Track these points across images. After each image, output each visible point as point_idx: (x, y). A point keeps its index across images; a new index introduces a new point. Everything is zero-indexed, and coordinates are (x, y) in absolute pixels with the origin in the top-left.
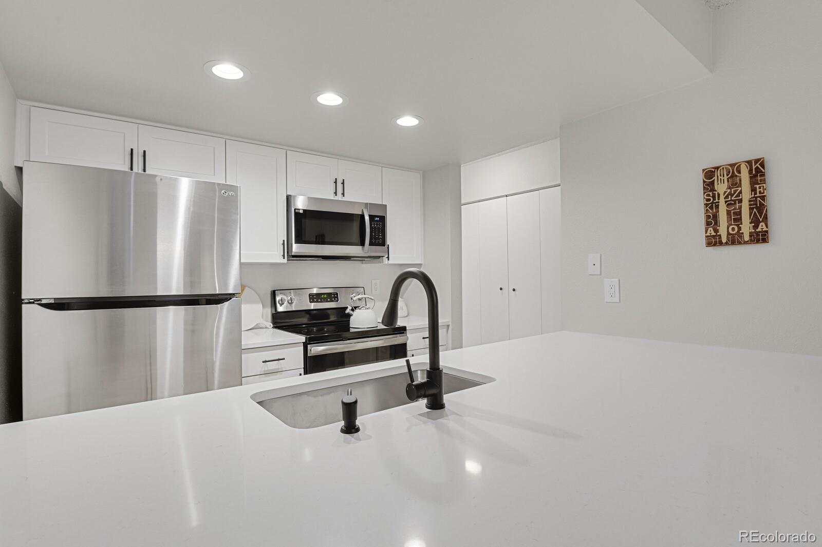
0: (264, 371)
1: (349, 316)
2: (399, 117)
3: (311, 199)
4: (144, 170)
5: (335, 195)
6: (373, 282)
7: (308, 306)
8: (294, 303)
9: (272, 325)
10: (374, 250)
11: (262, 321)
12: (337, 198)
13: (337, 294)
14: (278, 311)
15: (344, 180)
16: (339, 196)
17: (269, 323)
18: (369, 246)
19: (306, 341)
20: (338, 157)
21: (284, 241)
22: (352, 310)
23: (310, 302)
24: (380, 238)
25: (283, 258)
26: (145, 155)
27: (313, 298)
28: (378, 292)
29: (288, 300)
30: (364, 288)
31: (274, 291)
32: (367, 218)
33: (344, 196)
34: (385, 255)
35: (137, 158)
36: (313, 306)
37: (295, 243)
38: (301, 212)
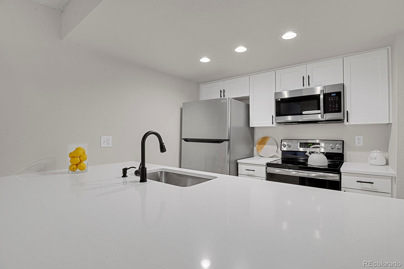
0: (248, 174)
1: (308, 156)
3: (290, 92)
4: (224, 96)
5: (303, 86)
6: (356, 137)
7: (298, 149)
8: (291, 147)
9: (281, 157)
10: (329, 116)
11: (276, 154)
12: (305, 87)
13: (319, 144)
14: (282, 150)
15: (309, 76)
16: (306, 86)
17: (280, 156)
18: (324, 113)
19: (267, 165)
20: (306, 63)
21: (273, 116)
22: (310, 153)
23: (300, 147)
24: (337, 107)
25: (273, 124)
26: (224, 91)
27: (302, 145)
28: (361, 144)
29: (287, 145)
30: (343, 141)
31: (282, 140)
32: (322, 97)
33: (310, 85)
34: (343, 119)
35: (223, 92)
36: (301, 149)
37: (276, 116)
38: (279, 100)
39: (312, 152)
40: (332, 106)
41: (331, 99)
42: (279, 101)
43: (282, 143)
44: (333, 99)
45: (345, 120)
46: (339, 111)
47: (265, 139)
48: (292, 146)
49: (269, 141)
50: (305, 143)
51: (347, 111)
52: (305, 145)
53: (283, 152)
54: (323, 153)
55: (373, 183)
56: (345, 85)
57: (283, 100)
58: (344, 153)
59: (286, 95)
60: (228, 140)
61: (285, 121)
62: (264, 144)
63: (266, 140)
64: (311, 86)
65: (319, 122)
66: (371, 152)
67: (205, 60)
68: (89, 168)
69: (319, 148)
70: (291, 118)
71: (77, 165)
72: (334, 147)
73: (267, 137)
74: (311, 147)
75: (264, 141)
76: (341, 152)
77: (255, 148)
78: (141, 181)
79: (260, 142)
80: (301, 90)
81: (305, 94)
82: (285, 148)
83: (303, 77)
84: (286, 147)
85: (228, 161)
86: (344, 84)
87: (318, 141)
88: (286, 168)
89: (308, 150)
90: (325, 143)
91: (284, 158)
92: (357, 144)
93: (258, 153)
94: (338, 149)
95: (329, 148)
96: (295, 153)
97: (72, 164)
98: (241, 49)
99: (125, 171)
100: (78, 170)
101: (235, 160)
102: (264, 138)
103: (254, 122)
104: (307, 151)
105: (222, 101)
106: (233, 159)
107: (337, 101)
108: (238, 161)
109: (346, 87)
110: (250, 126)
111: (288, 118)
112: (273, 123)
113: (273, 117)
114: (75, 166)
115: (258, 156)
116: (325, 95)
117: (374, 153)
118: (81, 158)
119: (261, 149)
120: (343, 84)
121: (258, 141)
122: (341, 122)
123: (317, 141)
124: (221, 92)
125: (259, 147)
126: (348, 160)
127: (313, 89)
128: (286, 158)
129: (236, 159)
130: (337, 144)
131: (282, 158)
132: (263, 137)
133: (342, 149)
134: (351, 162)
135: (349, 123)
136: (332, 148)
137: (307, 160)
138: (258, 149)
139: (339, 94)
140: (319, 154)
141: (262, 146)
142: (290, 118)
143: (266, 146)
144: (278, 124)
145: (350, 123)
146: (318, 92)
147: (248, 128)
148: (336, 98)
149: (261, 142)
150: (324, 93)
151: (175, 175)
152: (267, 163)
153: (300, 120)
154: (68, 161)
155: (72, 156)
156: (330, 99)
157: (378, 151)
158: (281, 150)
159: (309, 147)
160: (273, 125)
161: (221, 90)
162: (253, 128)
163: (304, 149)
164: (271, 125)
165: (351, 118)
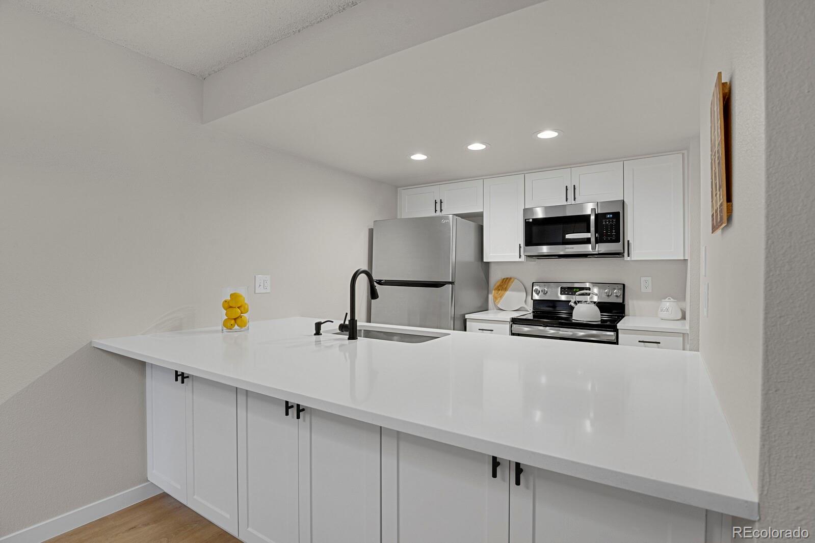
1: (572, 308)
2: (540, 132)
3: (547, 209)
4: (441, 210)
5: (567, 201)
6: (643, 279)
7: (558, 297)
8: (547, 294)
9: (532, 310)
10: (603, 248)
11: (525, 306)
12: (569, 203)
13: (589, 289)
14: (534, 298)
15: (574, 186)
16: (571, 201)
17: (530, 308)
18: (596, 244)
19: (512, 321)
20: (571, 166)
21: (520, 245)
22: (575, 303)
23: (561, 294)
24: (614, 235)
25: (520, 258)
26: (441, 202)
27: (564, 291)
28: (649, 290)
29: (542, 291)
30: (624, 285)
31: (533, 283)
32: (593, 218)
33: (576, 200)
34: (622, 252)
35: (439, 204)
36: (563, 298)
37: (526, 246)
38: (531, 220)
39: (579, 302)
40: (607, 232)
41: (606, 222)
42: (529, 222)
43: (534, 288)
44: (609, 222)
45: (626, 254)
46: (617, 240)
47: (506, 281)
48: (549, 292)
49: (513, 285)
50: (569, 288)
51: (628, 241)
52: (569, 290)
53: (536, 302)
54: (595, 303)
55: (659, 343)
56: (626, 203)
57: (537, 221)
58: (626, 303)
59: (540, 214)
60: (452, 283)
61: (539, 253)
62: (506, 289)
63: (508, 282)
64: (578, 201)
65: (589, 256)
66: (663, 300)
67: (419, 157)
68: (251, 325)
69: (589, 294)
70: (548, 249)
71: (235, 319)
72: (610, 294)
73: (511, 278)
74: (577, 293)
75: (504, 284)
76: (621, 301)
77: (491, 297)
78: (349, 339)
79: (498, 287)
80: (563, 207)
81: (569, 213)
82: (538, 295)
83: (567, 187)
84: (540, 294)
85: (451, 317)
87: (588, 285)
88: (541, 326)
89: (573, 298)
90: (599, 288)
91: (537, 312)
92: (643, 290)
93: (495, 304)
94: (617, 296)
95: (604, 295)
96: (554, 303)
97: (228, 319)
98: (477, 147)
99: (318, 326)
100: (236, 327)
101: (461, 315)
102: (504, 281)
103: (491, 254)
104: (571, 300)
105: (443, 221)
106: (459, 312)
107: (614, 226)
108: (467, 316)
109: (627, 205)
110: (484, 261)
111: (542, 249)
112: (520, 256)
113: (520, 247)
114: (233, 322)
115: (495, 309)
116: (597, 216)
117: (665, 303)
118: (242, 309)
119: (501, 297)
120: (623, 200)
121: (495, 285)
122: (621, 256)
123: (586, 285)
124: (436, 203)
125: (497, 293)
126: (630, 314)
127: (581, 206)
128: (540, 312)
129: (463, 313)
130: (615, 289)
131: (533, 312)
132: (504, 279)
133: (622, 296)
134: (635, 316)
135: (631, 258)
136: (608, 296)
137: (571, 314)
138: (495, 298)
139: (616, 215)
140: (589, 303)
141: (503, 292)
142: (545, 249)
143: (508, 293)
144: (528, 258)
145: (633, 259)
146: (588, 212)
147: (480, 263)
148: (612, 221)
149: (500, 285)
150: (597, 213)
151: (382, 334)
152: (512, 318)
153: (562, 253)
154: (223, 314)
155: (228, 306)
156: (604, 223)
157: (672, 299)
158: (532, 299)
159: (574, 294)
160: (520, 260)
161: (436, 201)
162: (488, 264)
163: (567, 297)
164: (518, 259)
165: (634, 251)
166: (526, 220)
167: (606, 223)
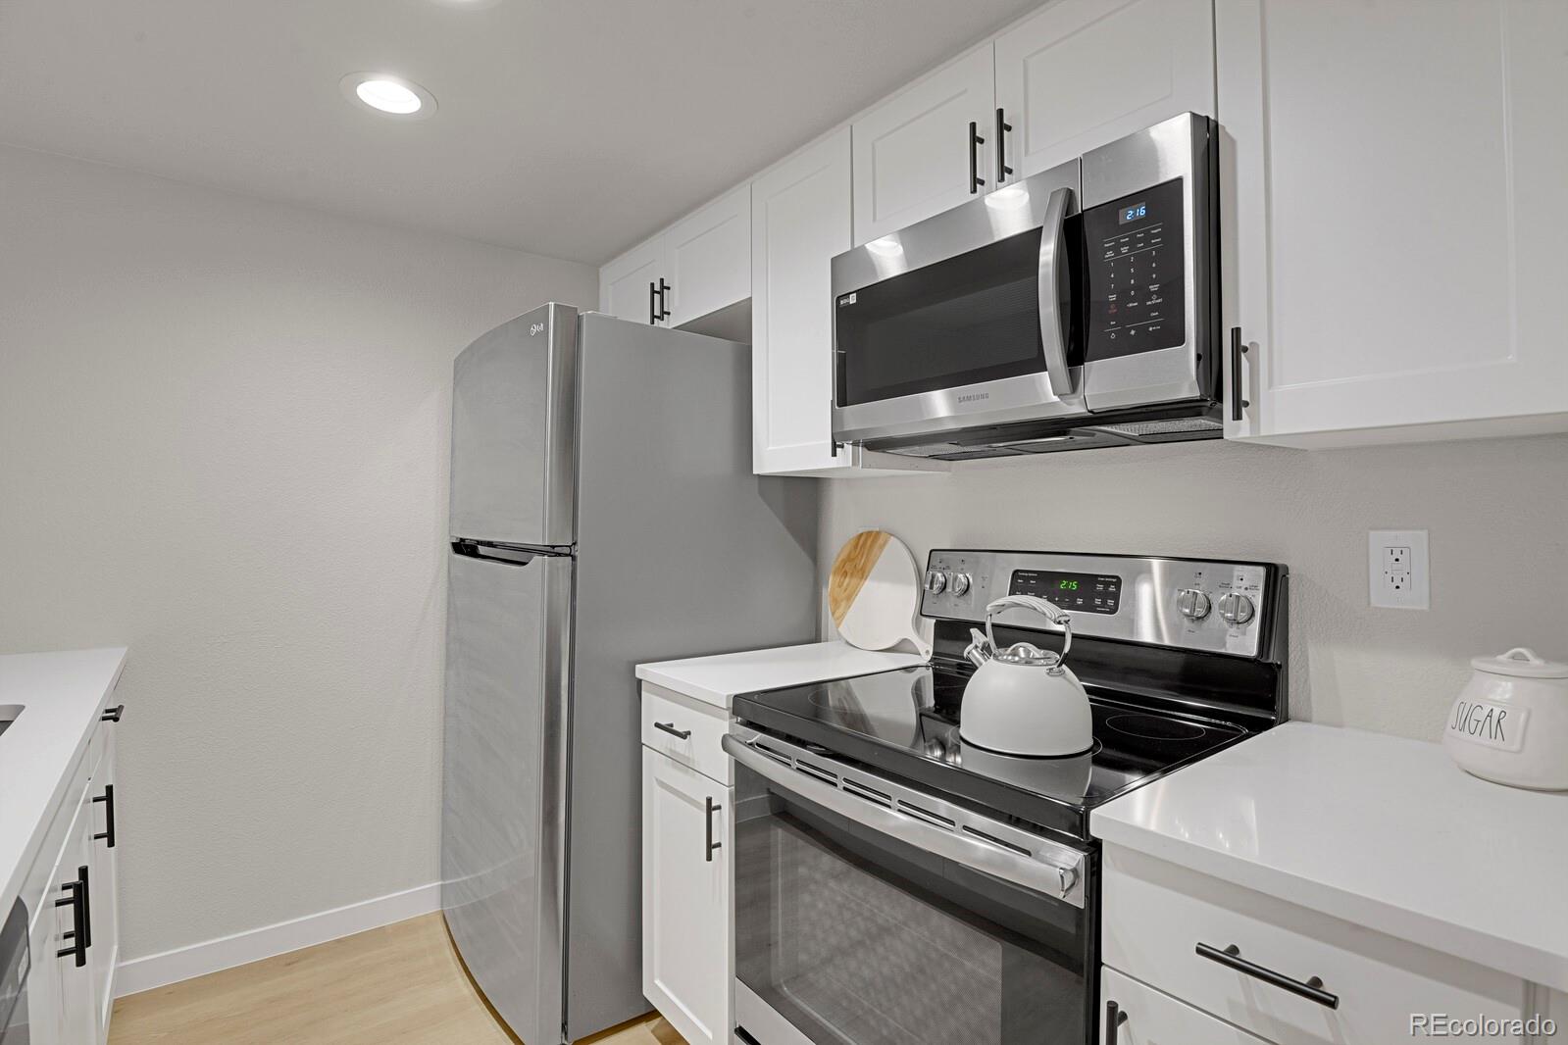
0: (671, 750)
4: (663, 314)
8: (970, 596)
9: (931, 651)
11: (909, 635)
13: (1116, 583)
15: (1001, 112)
17: (926, 645)
18: (1071, 364)
24: (1155, 307)
25: (834, 454)
26: (663, 288)
27: (1024, 586)
28: (1416, 597)
29: (951, 584)
31: (931, 552)
34: (1199, 393)
38: (853, 299)
40: (1123, 299)
41: (1116, 249)
42: (849, 306)
43: (929, 574)
44: (1132, 244)
45: (1228, 405)
47: (866, 540)
48: (975, 591)
50: (1042, 577)
52: (1043, 585)
53: (942, 626)
56: (1228, 130)
62: (862, 573)
63: (871, 546)
72: (1201, 610)
73: (879, 533)
75: (861, 555)
77: (826, 593)
79: (845, 563)
82: (944, 599)
83: (974, 126)
86: (1220, 123)
91: (941, 663)
92: (1382, 597)
93: (833, 621)
94: (1233, 623)
95: (1176, 616)
102: (863, 539)
103: (770, 448)
105: (533, 330)
107: (1154, 259)
109: (1233, 142)
112: (834, 447)
119: (850, 598)
121: (839, 555)
124: (654, 292)
125: (842, 585)
129: (625, 657)
130: (1226, 587)
131: (933, 656)
132: (862, 534)
133: (1257, 623)
134: (1340, 726)
136: (1192, 619)
141: (854, 581)
143: (867, 585)
148: (1147, 233)
149: (849, 559)
150: (1068, 213)
153: (950, 423)
156: (1110, 254)
157: (1533, 662)
160: (837, 463)
161: (652, 284)
165: (1271, 385)
166: (839, 299)
167: (1118, 252)
